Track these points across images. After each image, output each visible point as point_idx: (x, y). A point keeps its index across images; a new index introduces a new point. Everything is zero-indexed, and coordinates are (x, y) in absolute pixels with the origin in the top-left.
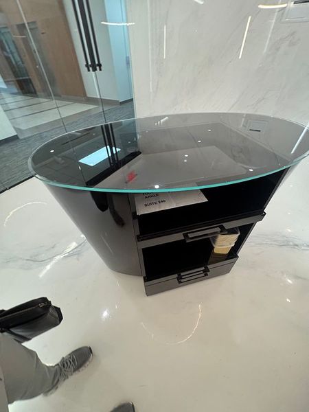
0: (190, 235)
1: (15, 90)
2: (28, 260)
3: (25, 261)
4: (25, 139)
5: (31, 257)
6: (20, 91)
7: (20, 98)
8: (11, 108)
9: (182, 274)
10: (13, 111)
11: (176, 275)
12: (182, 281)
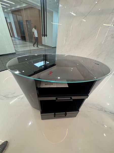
0: (58, 99)
1: (20, 39)
2: (4, 96)
3: (3, 97)
4: (18, 54)
5: (5, 95)
6: (21, 39)
7: (21, 41)
8: (17, 44)
9: (56, 114)
10: (18, 45)
11: (53, 114)
12: (56, 116)
